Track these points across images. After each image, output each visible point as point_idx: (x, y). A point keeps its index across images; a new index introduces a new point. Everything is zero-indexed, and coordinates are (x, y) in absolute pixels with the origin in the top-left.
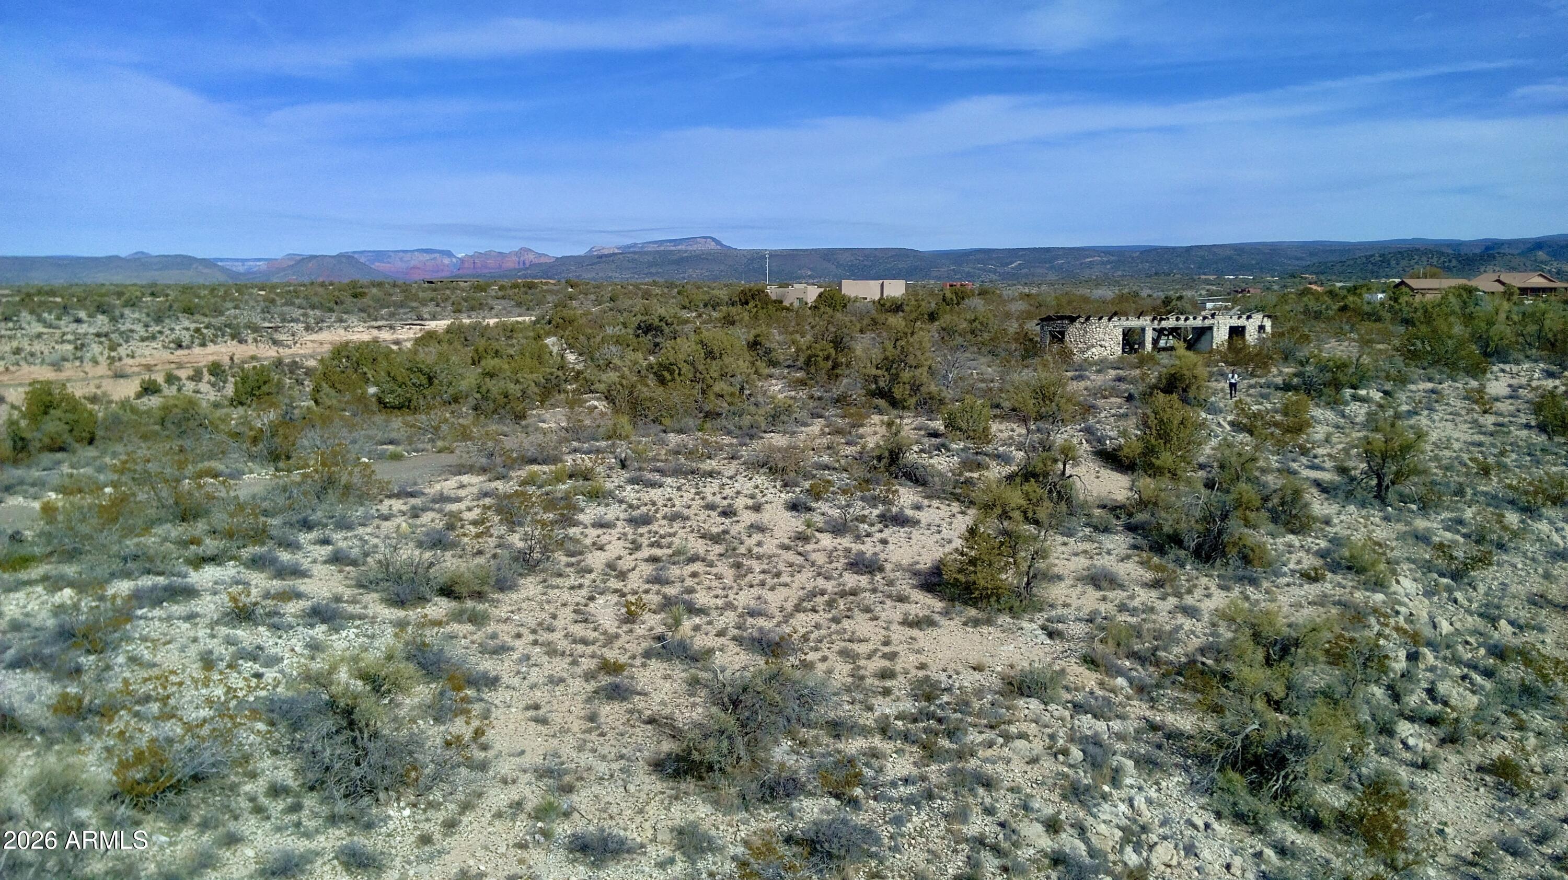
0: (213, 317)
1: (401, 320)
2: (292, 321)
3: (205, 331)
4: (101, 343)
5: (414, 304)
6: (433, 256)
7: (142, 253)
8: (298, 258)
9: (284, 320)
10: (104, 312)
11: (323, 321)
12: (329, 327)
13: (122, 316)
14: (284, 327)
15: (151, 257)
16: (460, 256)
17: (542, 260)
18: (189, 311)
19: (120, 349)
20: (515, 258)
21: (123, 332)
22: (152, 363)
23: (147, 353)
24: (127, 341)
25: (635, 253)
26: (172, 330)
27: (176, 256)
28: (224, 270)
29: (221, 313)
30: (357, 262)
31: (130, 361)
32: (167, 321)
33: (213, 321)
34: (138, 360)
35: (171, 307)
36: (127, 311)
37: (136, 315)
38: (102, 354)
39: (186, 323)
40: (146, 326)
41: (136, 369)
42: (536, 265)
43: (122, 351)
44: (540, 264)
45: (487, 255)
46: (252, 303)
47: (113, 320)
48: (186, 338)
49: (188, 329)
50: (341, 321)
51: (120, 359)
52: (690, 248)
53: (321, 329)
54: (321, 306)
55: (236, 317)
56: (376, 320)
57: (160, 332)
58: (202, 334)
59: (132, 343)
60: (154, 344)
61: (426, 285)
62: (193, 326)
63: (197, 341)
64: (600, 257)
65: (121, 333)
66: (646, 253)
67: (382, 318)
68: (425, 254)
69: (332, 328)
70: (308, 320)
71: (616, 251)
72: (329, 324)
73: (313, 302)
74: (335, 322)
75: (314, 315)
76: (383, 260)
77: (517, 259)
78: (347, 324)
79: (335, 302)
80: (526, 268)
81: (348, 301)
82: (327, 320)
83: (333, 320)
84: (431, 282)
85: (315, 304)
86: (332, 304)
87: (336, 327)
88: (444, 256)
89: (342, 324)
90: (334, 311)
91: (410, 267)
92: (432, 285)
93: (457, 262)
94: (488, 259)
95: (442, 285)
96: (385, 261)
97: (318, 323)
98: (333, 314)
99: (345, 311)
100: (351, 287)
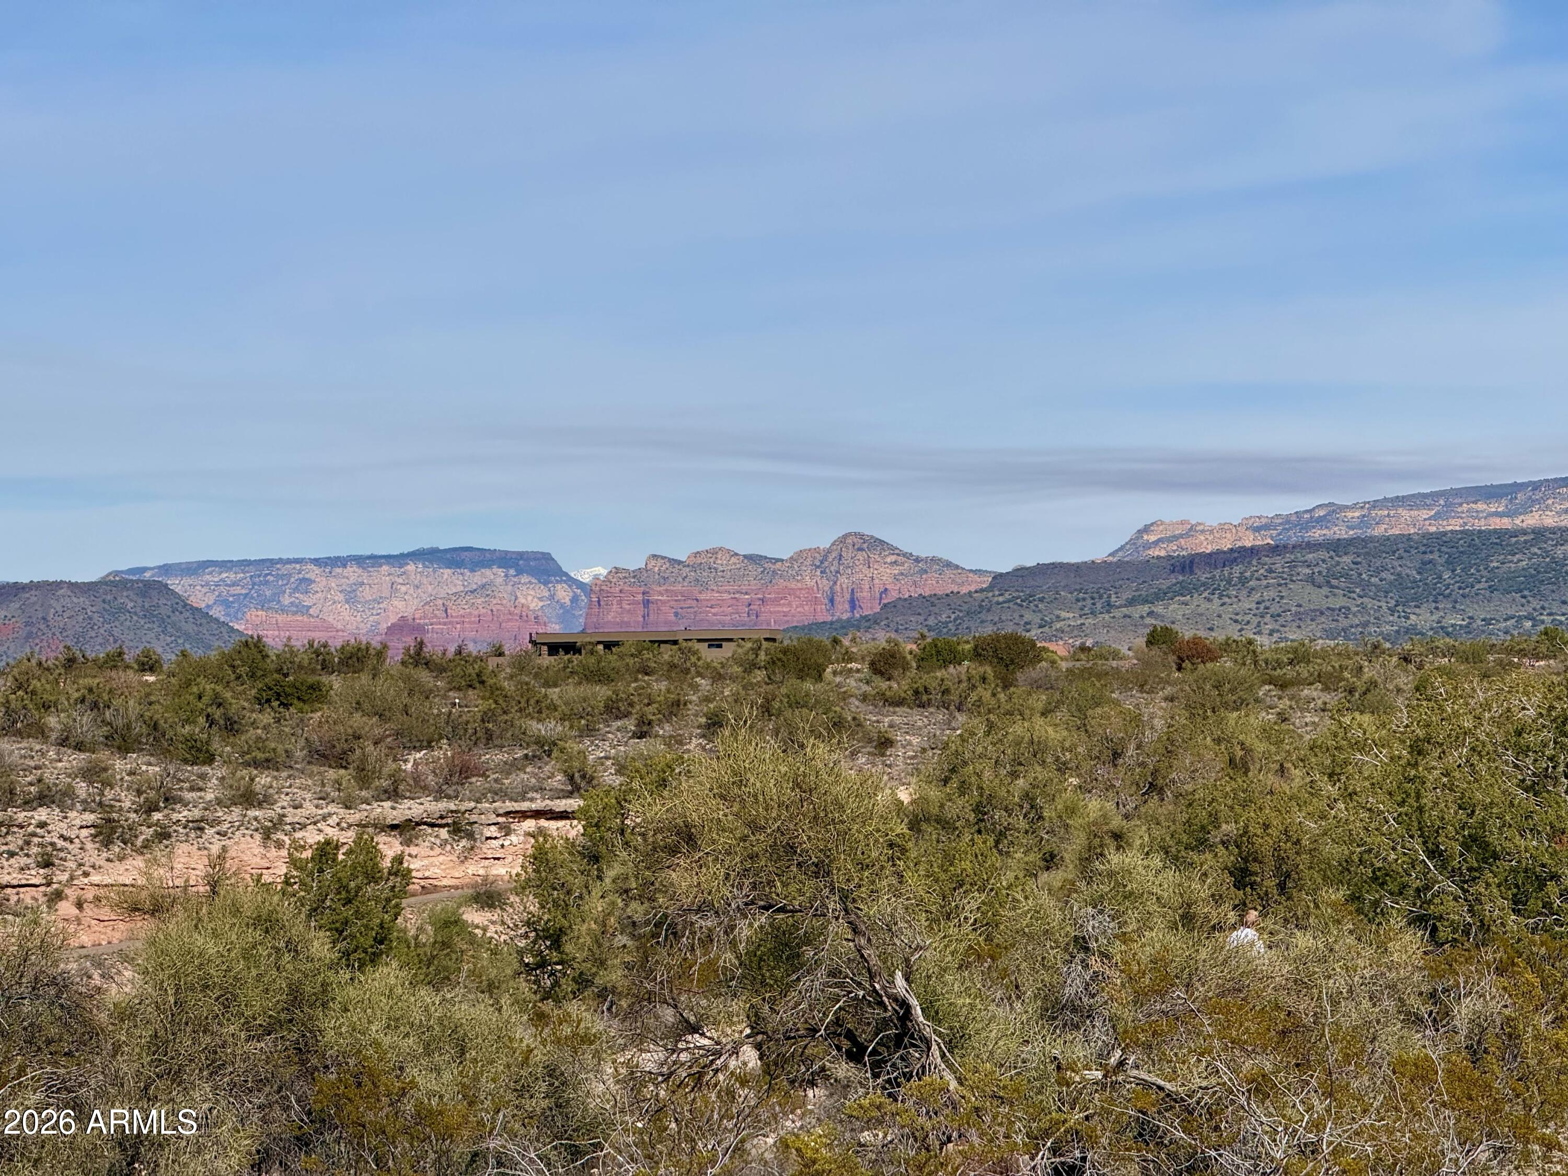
1: (501, 794)
5: (548, 728)
6: (477, 578)
11: (170, 800)
12: (198, 826)
16: (585, 577)
17: (931, 585)
20: (813, 580)
25: (1337, 546)
30: (180, 605)
42: (907, 605)
44: (931, 601)
50: (248, 798)
53: (163, 835)
56: (393, 794)
61: (547, 660)
66: (1388, 546)
67: (419, 787)
68: (447, 572)
69: (210, 831)
70: (109, 794)
71: (1249, 541)
72: (197, 813)
73: (120, 722)
74: (219, 802)
75: (131, 773)
76: (276, 597)
77: (825, 584)
78: (270, 813)
79: (211, 722)
80: (866, 618)
81: (266, 718)
82: (188, 796)
83: (210, 796)
84: (571, 648)
85: (128, 727)
86: (197, 729)
87: (225, 826)
88: (525, 579)
89: (252, 813)
90: (210, 759)
91: (384, 626)
92: (576, 658)
93: (575, 599)
94: (706, 587)
95: (621, 657)
96: (286, 600)
97: (152, 808)
98: (206, 769)
99: (260, 756)
100: (243, 670)
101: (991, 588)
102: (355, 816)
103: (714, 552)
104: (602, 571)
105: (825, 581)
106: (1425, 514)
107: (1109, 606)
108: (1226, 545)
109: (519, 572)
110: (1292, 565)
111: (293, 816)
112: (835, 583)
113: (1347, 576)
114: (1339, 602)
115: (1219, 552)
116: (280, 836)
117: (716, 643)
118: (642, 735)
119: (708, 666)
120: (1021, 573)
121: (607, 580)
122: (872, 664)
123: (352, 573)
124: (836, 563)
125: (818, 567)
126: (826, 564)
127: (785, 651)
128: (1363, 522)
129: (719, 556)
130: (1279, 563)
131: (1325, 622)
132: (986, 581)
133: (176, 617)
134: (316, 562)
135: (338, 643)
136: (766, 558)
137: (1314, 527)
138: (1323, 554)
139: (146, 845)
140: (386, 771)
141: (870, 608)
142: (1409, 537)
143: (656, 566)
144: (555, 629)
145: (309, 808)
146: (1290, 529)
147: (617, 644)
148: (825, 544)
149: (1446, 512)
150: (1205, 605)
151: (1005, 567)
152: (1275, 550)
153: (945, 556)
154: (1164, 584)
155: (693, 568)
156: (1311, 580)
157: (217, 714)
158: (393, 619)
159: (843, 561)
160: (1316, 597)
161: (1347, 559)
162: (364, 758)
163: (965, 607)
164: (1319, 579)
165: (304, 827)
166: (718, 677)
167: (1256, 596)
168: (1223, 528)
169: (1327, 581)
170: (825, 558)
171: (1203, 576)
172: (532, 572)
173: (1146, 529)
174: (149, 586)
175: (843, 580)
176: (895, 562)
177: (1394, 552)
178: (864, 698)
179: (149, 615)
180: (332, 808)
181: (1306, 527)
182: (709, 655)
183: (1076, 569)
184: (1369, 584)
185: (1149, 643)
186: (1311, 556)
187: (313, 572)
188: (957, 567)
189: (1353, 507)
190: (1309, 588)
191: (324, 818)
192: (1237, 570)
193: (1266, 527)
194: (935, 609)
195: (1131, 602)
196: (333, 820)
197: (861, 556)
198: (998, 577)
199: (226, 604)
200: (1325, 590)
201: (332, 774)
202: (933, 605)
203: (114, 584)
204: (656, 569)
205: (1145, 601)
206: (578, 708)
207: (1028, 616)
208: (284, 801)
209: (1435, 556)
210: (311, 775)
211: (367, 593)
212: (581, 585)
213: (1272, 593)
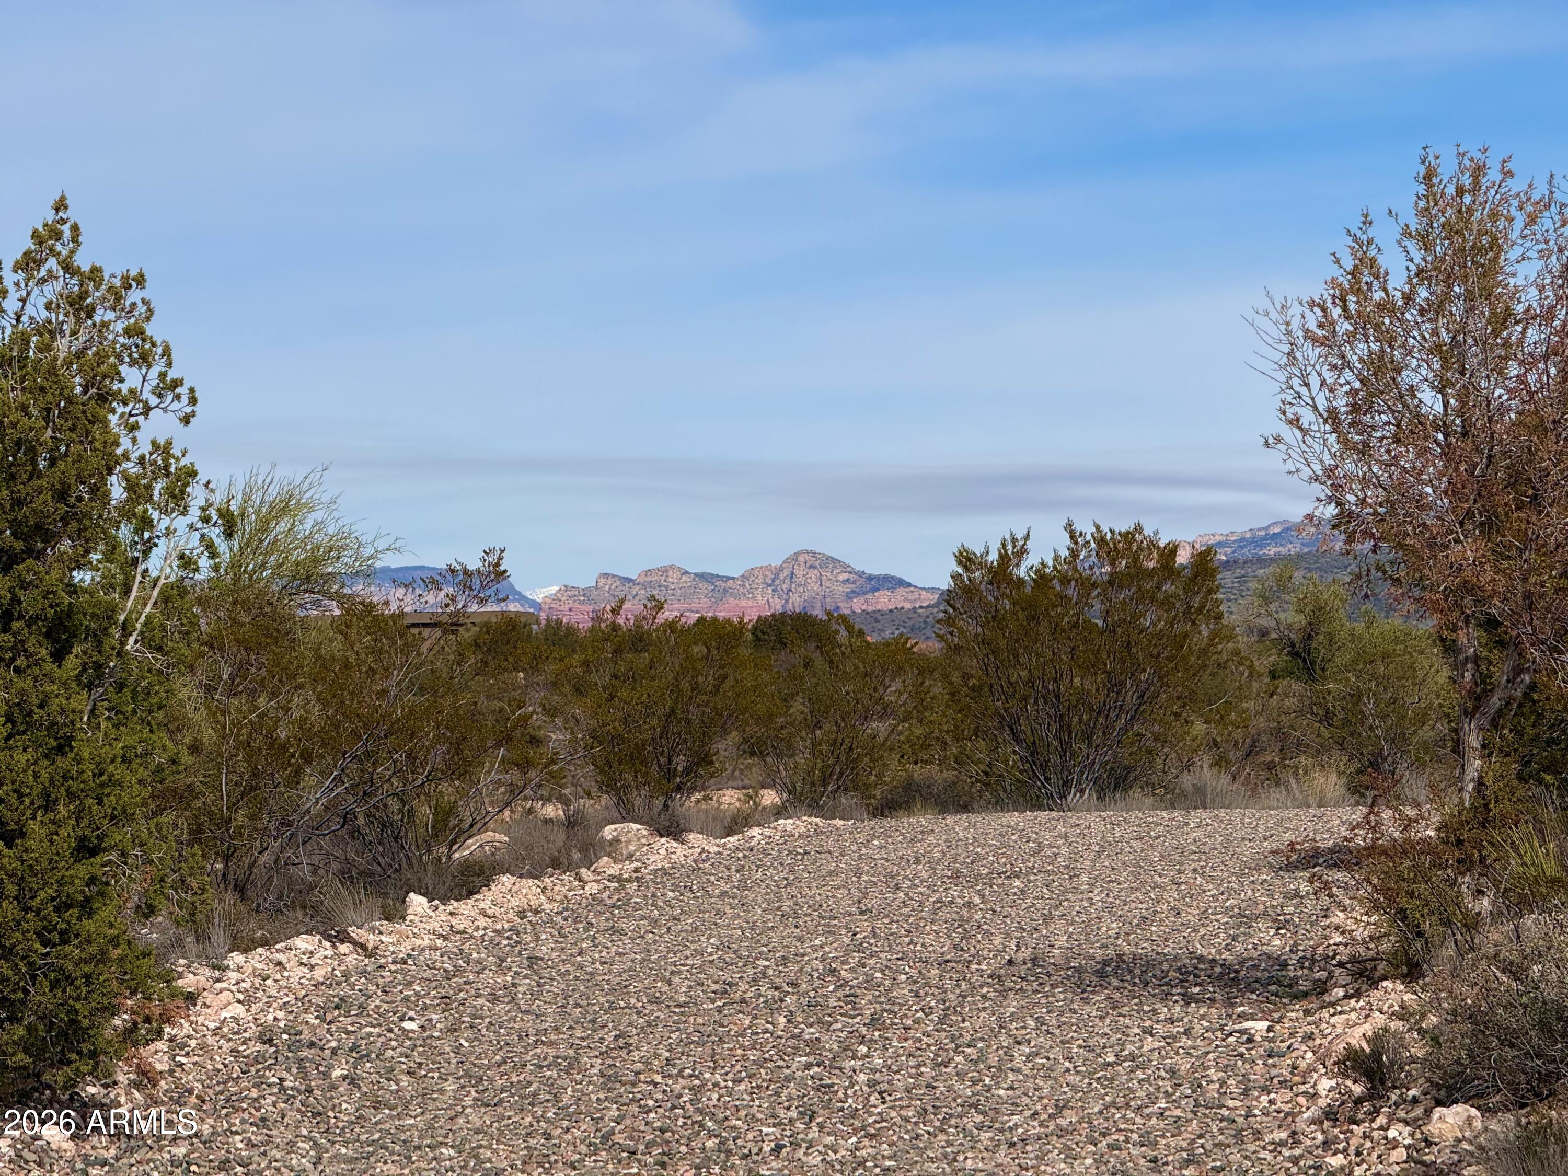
25: (1289, 562)
77: (776, 602)
101: (937, 604)
103: (665, 570)
104: (553, 590)
105: (777, 600)
110: (1243, 580)
112: (787, 601)
121: (557, 599)
124: (788, 581)
125: (770, 585)
126: (777, 582)
129: (670, 573)
132: (932, 598)
136: (717, 576)
137: (1269, 545)
138: (1274, 569)
143: (606, 584)
146: (1245, 546)
148: (776, 561)
152: (1226, 565)
155: (644, 586)
159: (795, 579)
163: (909, 623)
170: (777, 575)
175: (794, 598)
176: (848, 580)
177: (1346, 567)
181: (1260, 544)
186: (1261, 571)
188: (909, 585)
193: (1221, 544)
194: (880, 626)
197: (813, 574)
198: (944, 595)
202: (877, 621)
204: (607, 588)
212: (533, 604)
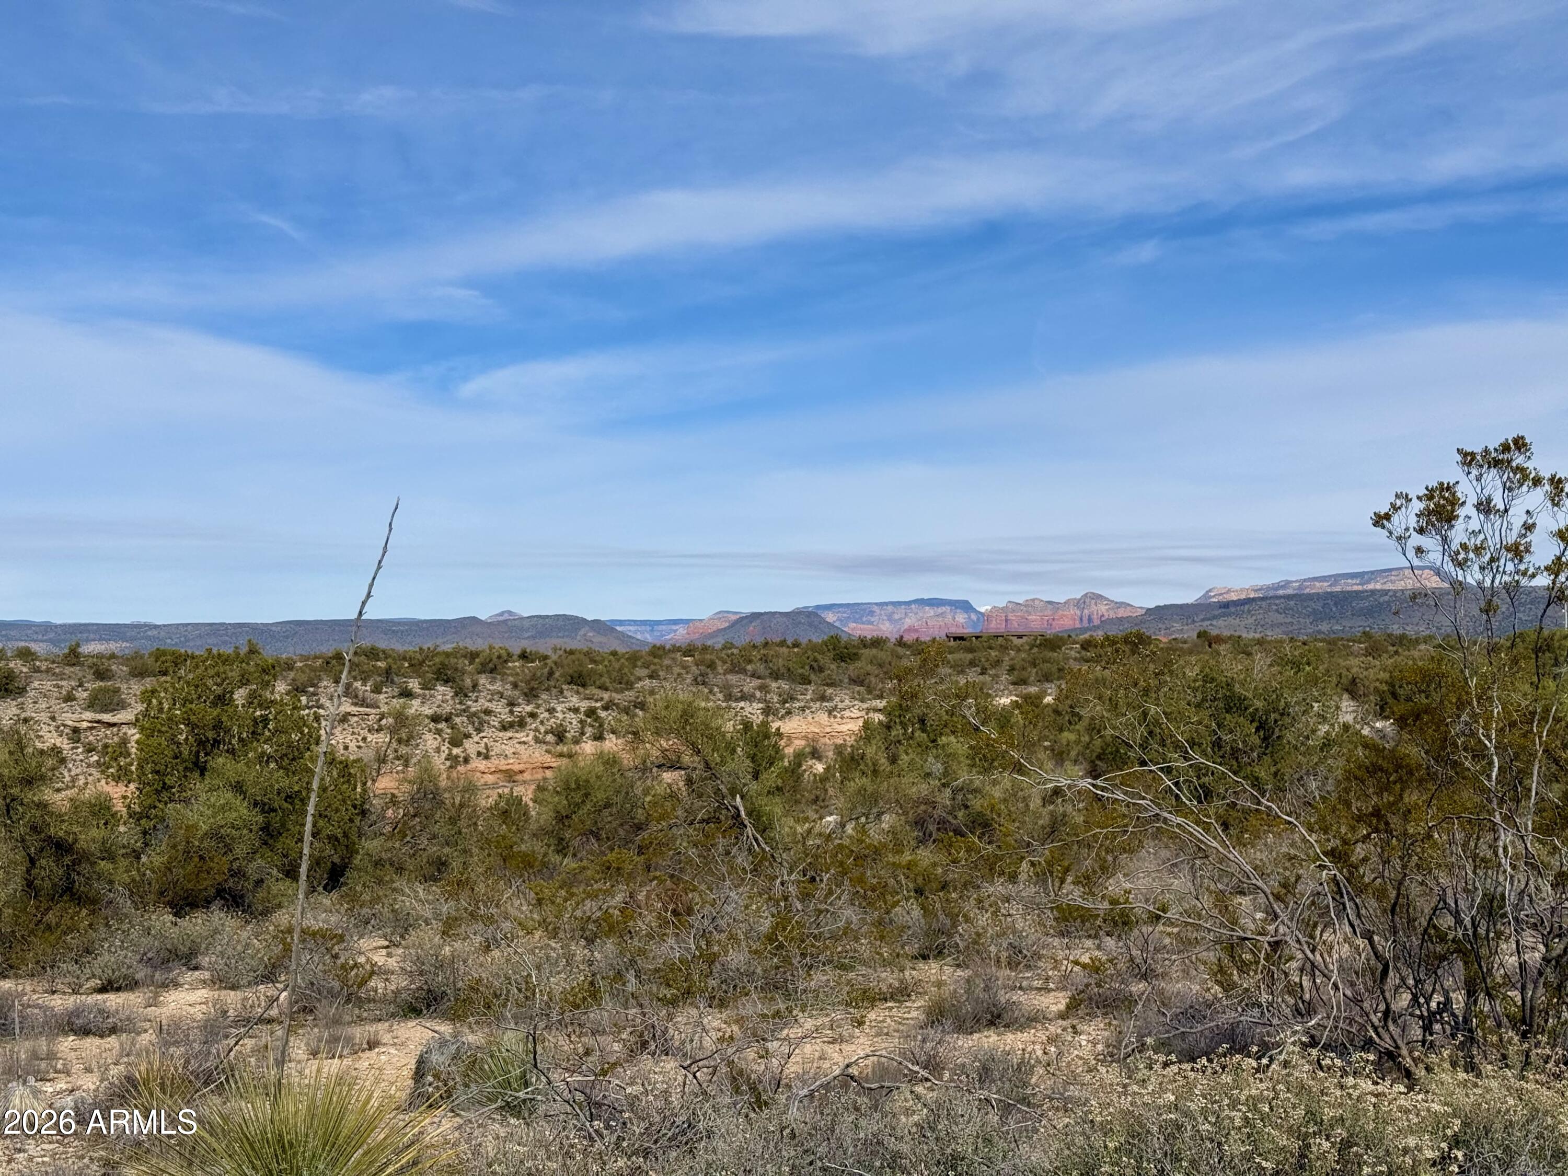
0: (616, 691)
2: (743, 698)
3: (603, 714)
4: (439, 732)
6: (940, 610)
7: (510, 612)
8: (734, 618)
9: (729, 697)
10: (446, 682)
11: (793, 699)
12: (803, 709)
13: (475, 686)
14: (729, 708)
15: (523, 618)
16: (982, 610)
17: (1122, 613)
18: (579, 680)
19: (468, 744)
20: (1074, 611)
21: (475, 714)
22: (517, 768)
23: (509, 751)
24: (479, 730)
25: (1288, 597)
26: (551, 711)
27: (557, 617)
28: (623, 637)
29: (630, 686)
31: (481, 764)
32: (544, 696)
33: (617, 697)
34: (494, 763)
35: (551, 673)
36: (483, 680)
37: (497, 686)
38: (438, 750)
39: (574, 701)
40: (512, 704)
41: (490, 778)
42: (1110, 621)
43: (471, 746)
44: (1120, 620)
45: (1030, 605)
46: (677, 670)
47: (461, 693)
48: (573, 723)
49: (576, 710)
50: (823, 698)
51: (466, 760)
52: (1389, 586)
53: (789, 713)
54: (788, 674)
55: (652, 692)
57: (533, 715)
58: (597, 719)
59: (487, 732)
60: (521, 736)
61: (952, 643)
62: (584, 705)
63: (589, 731)
64: (1226, 605)
65: (472, 716)
66: (1310, 597)
68: (927, 608)
69: (808, 711)
70: (769, 696)
71: (1252, 595)
72: (802, 704)
73: (775, 668)
74: (812, 700)
75: (778, 688)
76: (861, 618)
77: (1078, 613)
78: (832, 704)
79: (812, 667)
80: (1094, 626)
81: (833, 666)
82: (800, 697)
83: (808, 697)
84: (961, 638)
85: (779, 669)
86: (806, 671)
87: (813, 709)
88: (958, 611)
89: (824, 704)
90: (810, 683)
91: (902, 629)
92: (963, 642)
93: (978, 619)
94: (1030, 614)
95: (981, 642)
96: (864, 619)
97: (785, 702)
98: (808, 686)
99: (829, 681)
100: (831, 647)
101: (1146, 613)
102: (865, 706)
103: (1033, 600)
104: (989, 608)
106: (1326, 584)
107: (1194, 621)
108: (1243, 597)
109: (956, 608)
110: (1270, 605)
111: (840, 705)
112: (1083, 612)
113: (1293, 610)
114: (1289, 620)
115: (1239, 600)
116: (835, 713)
117: (1020, 637)
118: (982, 674)
119: (1015, 646)
120: (1158, 608)
121: (991, 611)
122: (1082, 645)
123: (890, 608)
124: (1083, 604)
125: (1075, 606)
126: (1079, 605)
127: (1045, 640)
128: (1300, 588)
129: (1037, 602)
130: (1264, 604)
131: (1283, 628)
132: (1143, 612)
133: (821, 626)
134: (876, 604)
135: (869, 637)
136: (1055, 602)
137: (1279, 589)
138: (1282, 600)
139: (783, 717)
140: (878, 688)
141: (1096, 622)
142: (1318, 594)
143: (1010, 606)
144: (960, 631)
145: (847, 702)
147: (980, 637)
148: (1079, 597)
149: (1335, 583)
150: (1233, 621)
151: (1152, 606)
152: (1262, 599)
153: (1127, 602)
154: (1216, 613)
155: (1025, 606)
156: (1277, 611)
157: (815, 665)
158: (906, 627)
159: (1086, 603)
160: (1280, 618)
161: (1292, 603)
162: (870, 682)
163: (1134, 622)
164: (1281, 611)
165: (845, 709)
166: (1019, 650)
167: (1254, 618)
168: (1242, 590)
169: (1284, 611)
170: (1078, 602)
171: (1233, 609)
172: (961, 608)
173: (1210, 591)
174: (810, 613)
175: (1086, 611)
176: (1107, 604)
178: (1075, 659)
179: (810, 625)
180: (856, 702)
181: (1277, 589)
182: (1017, 641)
183: (1181, 607)
184: (1301, 613)
185: (1198, 637)
187: (875, 608)
188: (1132, 606)
189: (1296, 581)
190: (1277, 614)
191: (853, 706)
192: (1247, 607)
193: (1260, 590)
194: (1123, 623)
195: (1203, 620)
196: (856, 707)
197: (1093, 601)
198: (1149, 610)
199: (841, 621)
200: (1283, 615)
201: (858, 688)
202: (1122, 621)
203: (797, 613)
205: (1209, 619)
206: (960, 663)
207: (1160, 626)
208: (838, 699)
209: (1329, 601)
210: (849, 689)
211: (896, 617)
212: (980, 613)
213: (1261, 616)
